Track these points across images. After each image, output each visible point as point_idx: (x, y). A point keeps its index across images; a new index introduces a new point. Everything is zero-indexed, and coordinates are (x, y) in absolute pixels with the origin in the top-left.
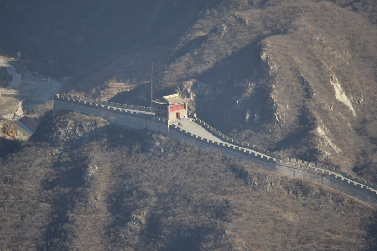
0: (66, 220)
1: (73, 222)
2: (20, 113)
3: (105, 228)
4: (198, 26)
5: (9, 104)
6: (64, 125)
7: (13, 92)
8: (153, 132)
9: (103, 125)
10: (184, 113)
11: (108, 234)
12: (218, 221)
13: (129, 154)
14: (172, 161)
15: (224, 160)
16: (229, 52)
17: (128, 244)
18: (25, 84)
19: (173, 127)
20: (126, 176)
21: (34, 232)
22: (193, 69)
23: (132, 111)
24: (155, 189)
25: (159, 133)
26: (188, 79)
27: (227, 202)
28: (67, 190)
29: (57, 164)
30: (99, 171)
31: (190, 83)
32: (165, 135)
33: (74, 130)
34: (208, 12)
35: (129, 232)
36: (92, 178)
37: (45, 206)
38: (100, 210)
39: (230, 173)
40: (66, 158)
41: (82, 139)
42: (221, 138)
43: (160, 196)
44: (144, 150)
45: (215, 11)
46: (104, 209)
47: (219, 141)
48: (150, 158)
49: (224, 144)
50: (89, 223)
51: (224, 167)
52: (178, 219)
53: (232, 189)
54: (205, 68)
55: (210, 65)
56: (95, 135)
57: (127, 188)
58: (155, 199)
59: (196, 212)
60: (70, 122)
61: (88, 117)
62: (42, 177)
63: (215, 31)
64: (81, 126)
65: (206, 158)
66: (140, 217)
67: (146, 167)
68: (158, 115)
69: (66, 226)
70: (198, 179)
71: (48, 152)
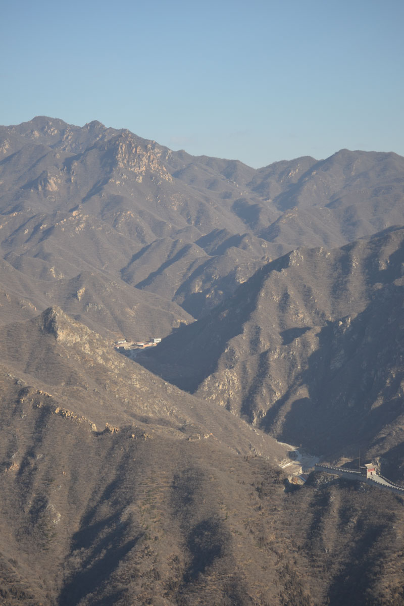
0: (320, 522)
1: (323, 522)
2: (301, 472)
3: (338, 525)
4: (382, 432)
5: (296, 468)
6: (319, 478)
7: (297, 462)
8: (360, 481)
9: (337, 478)
10: (374, 473)
11: (339, 528)
12: (390, 523)
13: (349, 491)
14: (369, 494)
15: (393, 494)
16: (396, 444)
17: (348, 533)
18: (303, 459)
19: (369, 479)
20: (348, 501)
21: (306, 527)
22: (380, 452)
23: (350, 472)
24: (361, 508)
25: (363, 481)
26: (377, 456)
27: (394, 513)
28: (321, 508)
29: (316, 496)
30: (335, 499)
31: (378, 458)
32: (365, 483)
33: (324, 480)
34: (387, 426)
35: (349, 527)
36: (332, 502)
37: (310, 515)
38: (335, 517)
39: (395, 500)
40: (320, 493)
41: (327, 484)
42: (391, 484)
43: (363, 511)
44: (356, 489)
45: (390, 425)
46: (337, 516)
47: (390, 485)
48: (358, 493)
49: (393, 486)
50: (331, 523)
51: (392, 497)
52: (371, 521)
53: (396, 507)
54: (385, 451)
55: (387, 450)
56: (333, 483)
57: (348, 507)
58: (361, 512)
59: (379, 518)
60: (322, 476)
61: (330, 474)
62: (309, 502)
63: (390, 434)
64: (327, 478)
65: (384, 493)
66: (354, 520)
67: (356, 498)
68: (362, 473)
69: (320, 524)
70: (381, 503)
71: (312, 490)
